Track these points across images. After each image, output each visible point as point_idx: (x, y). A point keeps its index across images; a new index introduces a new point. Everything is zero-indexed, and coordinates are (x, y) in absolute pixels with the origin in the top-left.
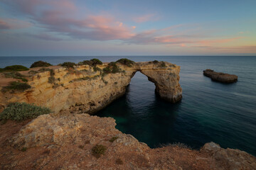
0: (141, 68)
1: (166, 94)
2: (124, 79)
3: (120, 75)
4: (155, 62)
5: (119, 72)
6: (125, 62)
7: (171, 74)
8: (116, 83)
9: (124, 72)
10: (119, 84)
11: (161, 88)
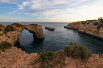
0: (27, 27)
1: (40, 37)
2: (18, 34)
3: (16, 32)
4: (33, 24)
5: (15, 30)
6: (17, 25)
7: (40, 29)
8: (15, 36)
9: (18, 30)
10: (16, 37)
11: (37, 35)
